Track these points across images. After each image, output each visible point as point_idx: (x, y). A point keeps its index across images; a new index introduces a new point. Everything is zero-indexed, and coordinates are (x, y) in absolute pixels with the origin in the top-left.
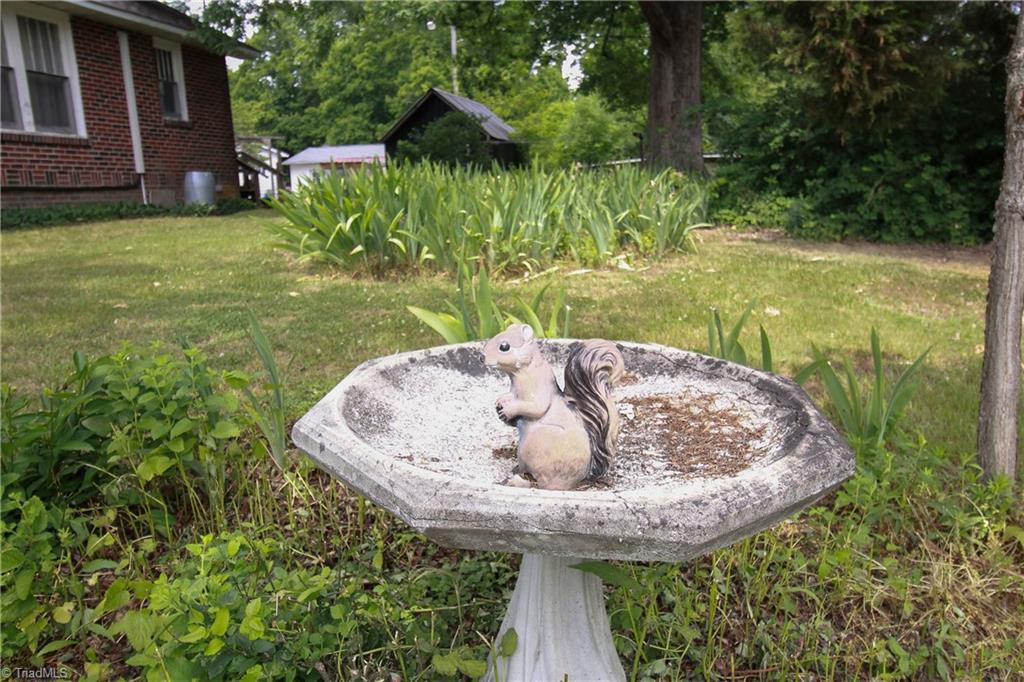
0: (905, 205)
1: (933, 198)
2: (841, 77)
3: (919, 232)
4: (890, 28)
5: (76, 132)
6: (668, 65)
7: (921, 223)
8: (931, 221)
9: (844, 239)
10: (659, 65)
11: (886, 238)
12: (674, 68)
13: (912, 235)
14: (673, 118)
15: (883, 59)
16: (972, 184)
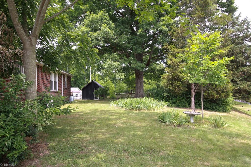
0: (181, 103)
1: (184, 102)
2: (176, 90)
3: (183, 106)
4: (181, 86)
5: (57, 90)
6: (139, 81)
7: (183, 105)
8: (184, 105)
9: (175, 107)
10: (137, 80)
11: (180, 107)
12: (140, 81)
13: (182, 107)
14: (140, 88)
15: (180, 89)
16: (187, 101)
